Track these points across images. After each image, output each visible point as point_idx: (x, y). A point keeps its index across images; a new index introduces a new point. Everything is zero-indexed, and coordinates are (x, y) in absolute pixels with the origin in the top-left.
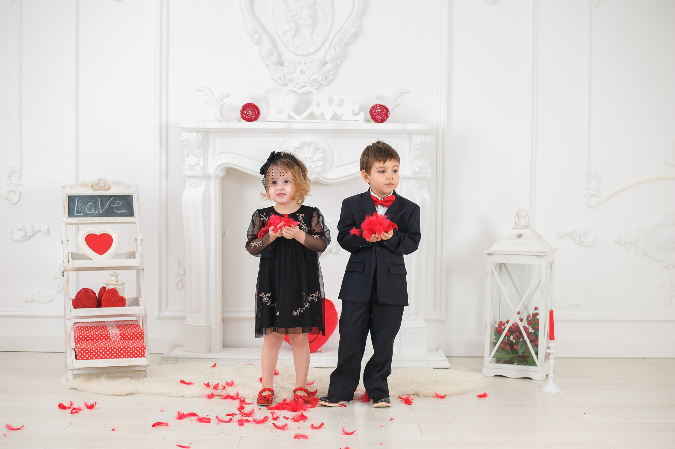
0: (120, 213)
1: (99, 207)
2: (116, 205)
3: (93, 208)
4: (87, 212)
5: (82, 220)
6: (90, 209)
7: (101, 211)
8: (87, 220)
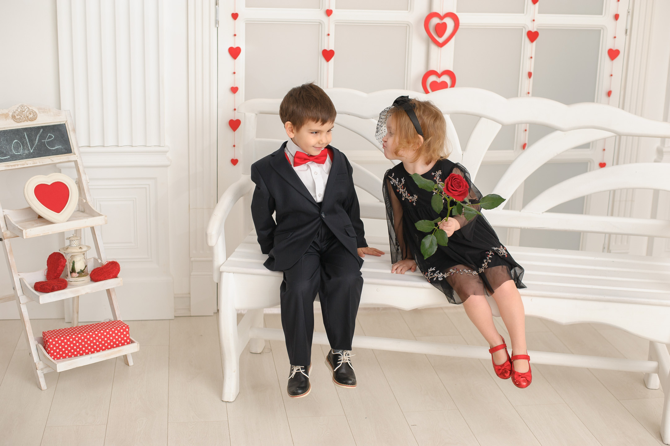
0: (55, 149)
1: (28, 145)
2: (47, 139)
3: (21, 146)
4: (14, 152)
5: (12, 166)
6: (16, 149)
7: (31, 149)
8: (17, 165)
